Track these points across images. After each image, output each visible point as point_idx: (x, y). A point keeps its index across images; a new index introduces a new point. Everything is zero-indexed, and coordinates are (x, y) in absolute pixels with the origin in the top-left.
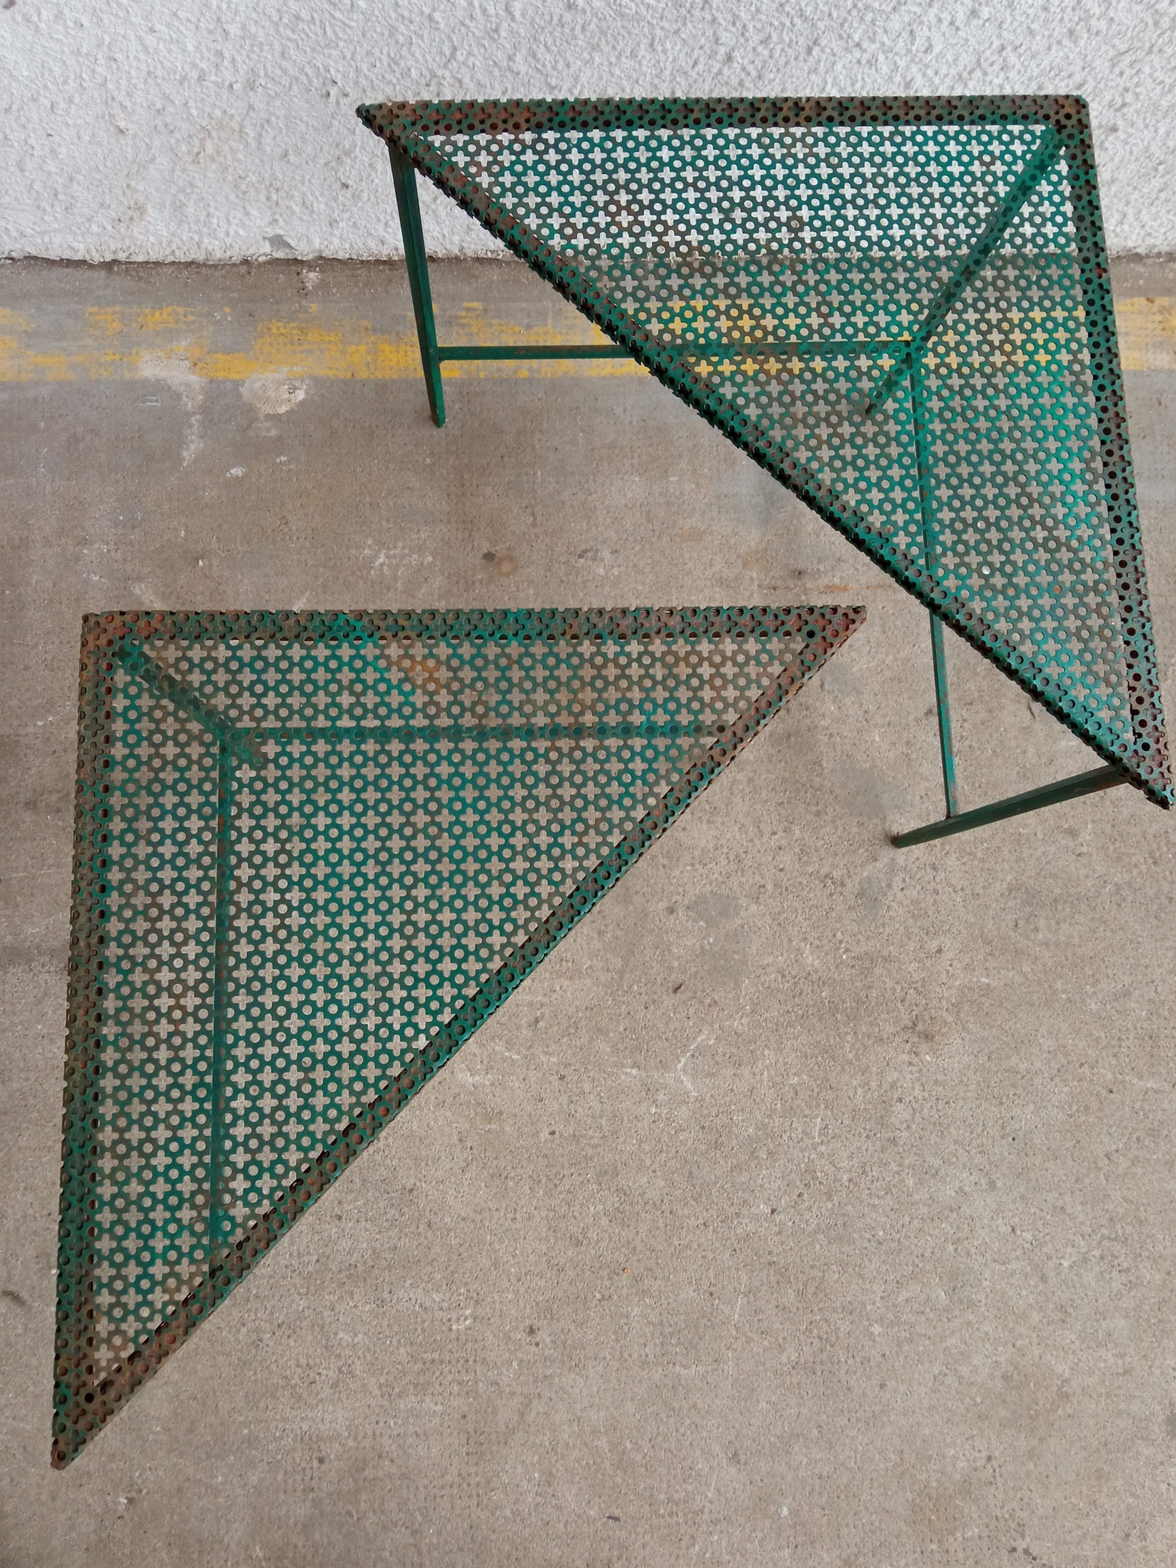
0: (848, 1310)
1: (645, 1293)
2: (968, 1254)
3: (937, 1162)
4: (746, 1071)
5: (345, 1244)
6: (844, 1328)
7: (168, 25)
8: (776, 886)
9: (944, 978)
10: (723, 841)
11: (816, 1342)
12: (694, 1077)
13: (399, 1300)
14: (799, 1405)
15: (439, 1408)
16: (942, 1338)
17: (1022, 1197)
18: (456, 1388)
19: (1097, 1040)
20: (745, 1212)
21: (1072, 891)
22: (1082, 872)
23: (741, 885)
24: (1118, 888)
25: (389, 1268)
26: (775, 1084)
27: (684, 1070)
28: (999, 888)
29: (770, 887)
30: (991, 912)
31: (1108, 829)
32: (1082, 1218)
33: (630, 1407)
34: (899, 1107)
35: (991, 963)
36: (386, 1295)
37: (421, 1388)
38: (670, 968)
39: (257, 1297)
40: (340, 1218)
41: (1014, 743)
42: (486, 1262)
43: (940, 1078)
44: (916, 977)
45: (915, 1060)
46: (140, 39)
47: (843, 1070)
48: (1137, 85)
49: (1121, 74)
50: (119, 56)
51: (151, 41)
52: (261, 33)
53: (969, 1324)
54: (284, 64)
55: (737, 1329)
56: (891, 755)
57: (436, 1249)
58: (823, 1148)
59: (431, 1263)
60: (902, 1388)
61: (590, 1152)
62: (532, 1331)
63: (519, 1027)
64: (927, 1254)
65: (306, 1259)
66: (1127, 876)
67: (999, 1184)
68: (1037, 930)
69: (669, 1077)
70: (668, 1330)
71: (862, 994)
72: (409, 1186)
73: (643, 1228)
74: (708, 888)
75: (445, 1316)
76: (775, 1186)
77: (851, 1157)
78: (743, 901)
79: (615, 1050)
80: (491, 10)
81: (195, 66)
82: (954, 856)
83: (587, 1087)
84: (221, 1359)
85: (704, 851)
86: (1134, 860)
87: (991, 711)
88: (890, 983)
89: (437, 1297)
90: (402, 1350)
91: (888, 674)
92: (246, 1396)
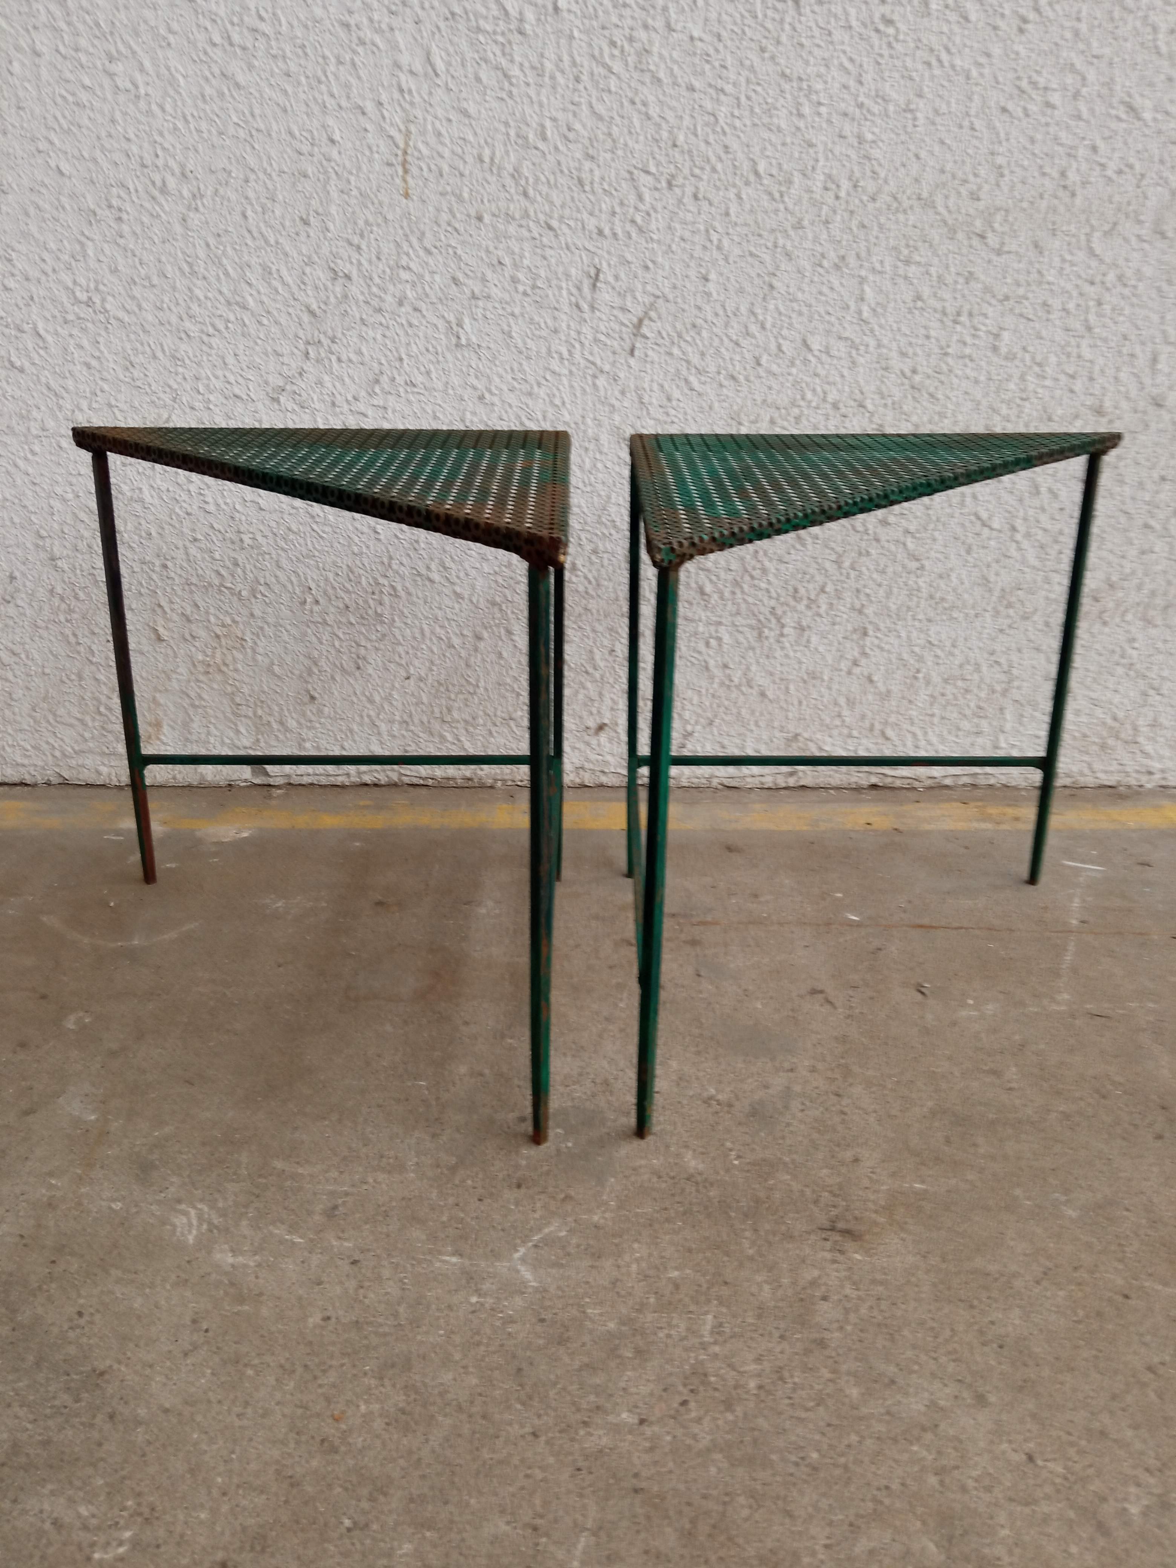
1: (427, 1523)
2: (964, 1489)
3: (892, 1369)
4: (608, 1264)
7: (206, 536)
12: (535, 1267)
13: (24, 1512)
17: (1034, 1416)
19: (1089, 1245)
20: (597, 1420)
21: (1010, 1116)
22: (1018, 1102)
24: (1066, 1116)
25: (28, 1467)
26: (647, 1277)
27: (523, 1260)
28: (919, 1111)
30: (914, 1130)
31: (1036, 1071)
32: (1138, 1446)
34: (824, 1306)
35: (925, 1172)
38: (516, 1167)
41: (909, 1012)
42: (180, 1468)
43: (879, 1276)
44: (830, 1181)
45: (840, 1258)
46: (185, 548)
47: (741, 1265)
50: (169, 564)
51: (193, 550)
52: (265, 543)
54: (278, 572)
56: (776, 1017)
57: (110, 1447)
58: (717, 1349)
59: (94, 1464)
61: (375, 1341)
63: (310, 1213)
64: (895, 1486)
66: (1074, 1107)
67: (992, 1399)
68: (976, 1145)
69: (502, 1267)
71: (762, 1194)
72: (101, 1368)
75: (87, 1538)
76: (644, 1390)
77: (758, 1360)
79: (433, 1238)
81: (218, 573)
83: (386, 1273)
86: (1077, 1095)
87: (879, 993)
88: (796, 1186)
91: (766, 970)
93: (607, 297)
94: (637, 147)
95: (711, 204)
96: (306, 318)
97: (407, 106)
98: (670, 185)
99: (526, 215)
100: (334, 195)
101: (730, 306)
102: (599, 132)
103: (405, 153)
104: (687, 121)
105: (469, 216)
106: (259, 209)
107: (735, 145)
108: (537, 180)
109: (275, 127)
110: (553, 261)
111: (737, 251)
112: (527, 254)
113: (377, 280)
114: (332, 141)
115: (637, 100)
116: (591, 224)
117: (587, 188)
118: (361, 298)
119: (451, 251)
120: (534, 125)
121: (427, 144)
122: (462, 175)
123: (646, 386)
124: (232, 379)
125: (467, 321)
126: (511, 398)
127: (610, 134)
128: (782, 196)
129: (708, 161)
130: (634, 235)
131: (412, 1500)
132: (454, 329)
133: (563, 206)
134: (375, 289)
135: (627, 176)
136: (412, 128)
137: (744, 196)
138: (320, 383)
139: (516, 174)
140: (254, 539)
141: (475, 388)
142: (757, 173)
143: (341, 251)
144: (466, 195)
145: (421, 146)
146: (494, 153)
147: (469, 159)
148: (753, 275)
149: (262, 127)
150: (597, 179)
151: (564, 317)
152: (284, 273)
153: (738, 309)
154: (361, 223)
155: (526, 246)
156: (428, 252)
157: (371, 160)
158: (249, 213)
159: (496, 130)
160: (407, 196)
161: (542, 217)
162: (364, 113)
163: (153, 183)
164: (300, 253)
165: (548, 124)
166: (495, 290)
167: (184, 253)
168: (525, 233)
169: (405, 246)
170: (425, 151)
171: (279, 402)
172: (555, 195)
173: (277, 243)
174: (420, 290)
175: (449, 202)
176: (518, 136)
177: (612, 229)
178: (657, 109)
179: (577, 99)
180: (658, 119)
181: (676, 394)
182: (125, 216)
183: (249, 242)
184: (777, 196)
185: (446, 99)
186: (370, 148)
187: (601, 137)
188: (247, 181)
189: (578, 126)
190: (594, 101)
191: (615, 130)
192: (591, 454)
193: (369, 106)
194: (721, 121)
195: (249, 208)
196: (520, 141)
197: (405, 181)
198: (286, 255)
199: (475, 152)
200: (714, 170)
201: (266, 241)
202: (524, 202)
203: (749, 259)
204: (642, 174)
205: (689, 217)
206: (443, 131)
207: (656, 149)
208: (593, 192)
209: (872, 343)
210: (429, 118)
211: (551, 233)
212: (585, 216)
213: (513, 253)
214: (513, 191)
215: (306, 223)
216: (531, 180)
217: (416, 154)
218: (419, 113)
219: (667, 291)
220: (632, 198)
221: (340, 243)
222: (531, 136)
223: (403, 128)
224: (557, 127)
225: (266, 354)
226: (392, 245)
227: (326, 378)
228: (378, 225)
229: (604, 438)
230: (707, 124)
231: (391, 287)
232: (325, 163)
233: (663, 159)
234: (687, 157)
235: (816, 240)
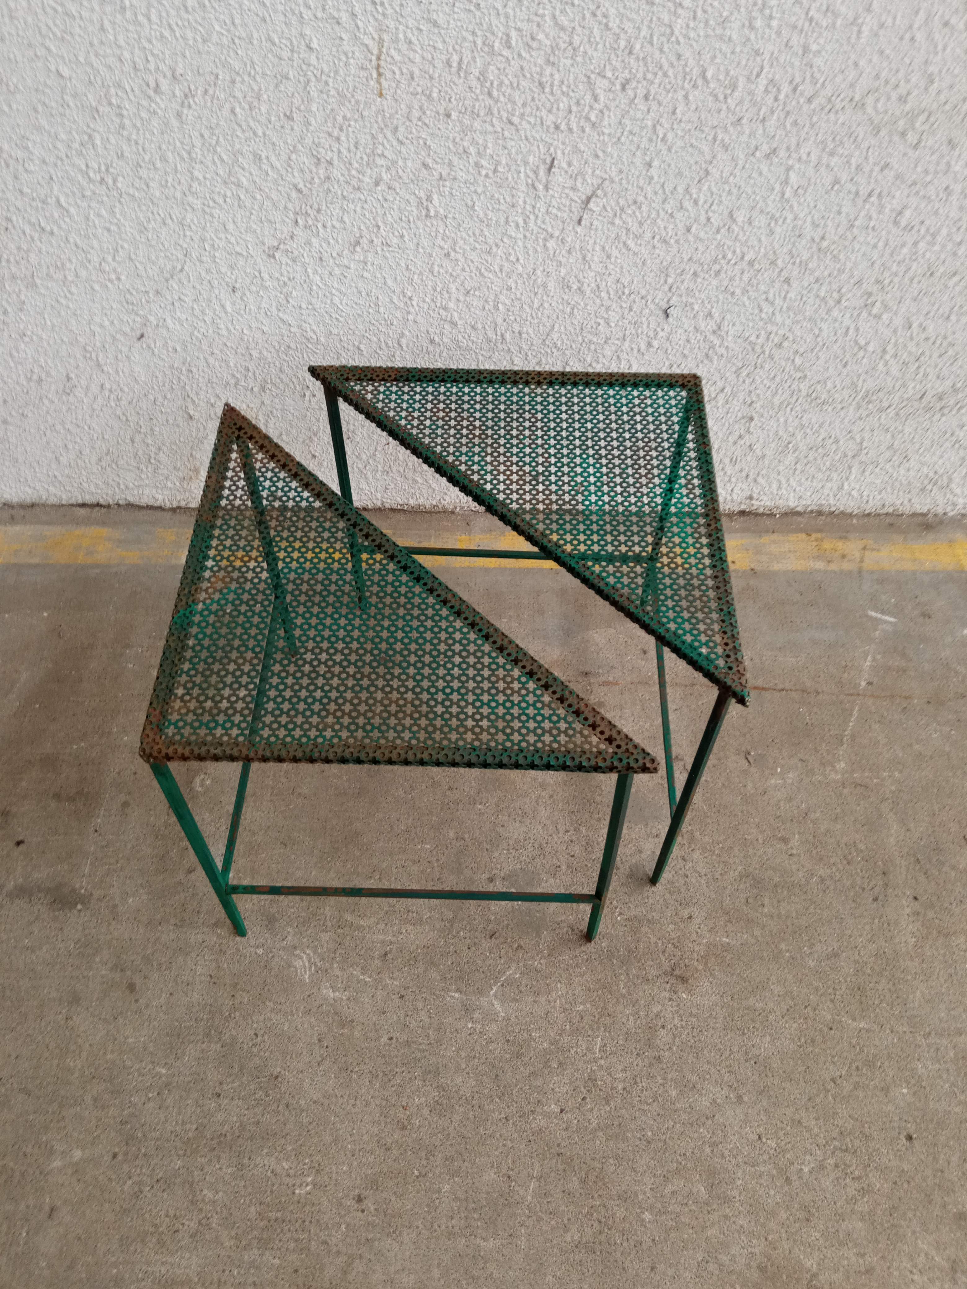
0: (623, 1198)
1: (455, 1173)
2: (723, 1156)
3: (694, 1078)
4: (543, 999)
5: (220, 1117)
6: (620, 1214)
7: (221, 351)
8: (568, 867)
9: (694, 936)
10: (530, 835)
11: (596, 1224)
12: (503, 1002)
13: (256, 1166)
14: (580, 1281)
15: (276, 1261)
16: (704, 1228)
17: (765, 1110)
18: (292, 1245)
19: (817, 989)
20: (538, 1110)
21: (789, 880)
22: (794, 867)
23: (543, 865)
24: (822, 880)
25: (252, 1138)
26: (565, 1010)
27: (495, 996)
28: (732, 875)
29: (564, 867)
30: (728, 892)
31: (811, 838)
32: (816, 1130)
33: (436, 1273)
34: (663, 1032)
35: (730, 928)
36: (246, 1161)
37: (264, 1244)
38: (489, 921)
39: (145, 1155)
40: (219, 1095)
41: (737, 780)
42: (328, 1139)
43: (694, 1011)
44: (673, 935)
45: (674, 997)
46: (205, 358)
47: (618, 1002)
48: (756, 389)
49: (744, 382)
50: (194, 369)
51: (211, 360)
52: (269, 356)
53: (726, 1217)
54: (282, 376)
55: (529, 1209)
56: (650, 784)
57: (290, 1126)
58: (602, 1062)
59: (284, 1137)
60: (670, 1272)
61: (419, 1055)
62: (359, 1199)
63: (372, 958)
64: (689, 1154)
65: (188, 1126)
66: (829, 872)
67: (746, 1099)
68: (763, 905)
69: (484, 1001)
70: (472, 1206)
71: (632, 946)
72: (275, 1073)
73: (456, 1118)
74: (519, 866)
75: (290, 1181)
76: (563, 1090)
77: (624, 1070)
78: (544, 876)
79: (444, 978)
80: (390, 344)
81: (233, 376)
82: (698, 852)
83: (420, 1005)
84: (107, 1205)
85: (517, 841)
86: (832, 861)
87: (719, 759)
88: (653, 939)
89: (286, 1165)
90: (253, 1209)
91: (647, 734)
92: (121, 1240)
93: (561, 179)
94: (595, 54)
95: (660, 104)
96: (294, 194)
97: (380, 17)
98: (623, 88)
99: (490, 112)
100: (314, 94)
101: (669, 188)
102: (561, 41)
103: (379, 59)
104: (644, 32)
105: (438, 113)
106: (247, 106)
107: (687, 54)
108: (501, 83)
109: (256, 35)
110: (513, 150)
111: (680, 143)
112: (490, 145)
113: (356, 165)
114: (311, 49)
115: (599, 13)
116: (550, 120)
117: (547, 90)
118: (342, 179)
119: (421, 142)
120: (500, 35)
121: (399, 51)
122: (431, 78)
123: (589, 247)
124: (233, 240)
125: (435, 197)
126: (474, 256)
127: (571, 44)
128: (726, 98)
129: (661, 68)
130: (587, 130)
131: (447, 1159)
132: (424, 204)
133: (524, 105)
134: (354, 172)
135: (585, 80)
136: (385, 37)
137: (691, 98)
138: (309, 243)
139: (482, 77)
140: (260, 353)
141: (442, 248)
142: (704, 78)
143: (323, 141)
144: (435, 95)
145: (393, 52)
146: (461, 60)
147: (439, 65)
148: (692, 162)
149: (244, 35)
150: (556, 83)
151: (522, 195)
152: (273, 159)
153: (675, 188)
154: (340, 119)
155: (490, 138)
156: (401, 143)
157: (346, 64)
158: (238, 110)
159: (464, 39)
160: (381, 95)
161: (505, 115)
162: (338, 23)
163: (148, 85)
164: (286, 143)
165: (513, 34)
166: (461, 174)
167: (182, 143)
168: (490, 128)
169: (380, 137)
170: (398, 58)
171: (274, 257)
172: (516, 95)
173: (264, 134)
174: (394, 173)
175: (420, 101)
176: (484, 43)
177: (568, 125)
178: (617, 20)
179: (541, 11)
180: (617, 31)
181: (615, 253)
182: (125, 113)
183: (239, 133)
184: (721, 97)
185: (417, 11)
186: (346, 54)
187: (563, 46)
188: (233, 82)
189: (541, 36)
190: (557, 13)
191: (576, 40)
192: (539, 296)
193: (344, 17)
194: (677, 32)
195: (237, 105)
196: (486, 49)
197: (379, 83)
198: (274, 144)
199: (444, 58)
200: (665, 75)
201: (255, 133)
202: (488, 101)
203: (690, 149)
204: (599, 79)
205: (639, 115)
206: (414, 39)
207: (613, 56)
208: (552, 93)
209: (790, 217)
210: (401, 27)
211: (513, 128)
212: (544, 113)
213: (477, 144)
214: (478, 91)
215: (290, 118)
216: (496, 83)
217: (389, 59)
218: (392, 25)
219: (613, 174)
220: (588, 98)
221: (322, 135)
222: (497, 45)
223: (376, 37)
224: (522, 36)
225: (261, 222)
226: (368, 137)
227: (314, 240)
228: (356, 121)
229: (551, 285)
230: (663, 35)
231: (369, 171)
232: (304, 67)
233: (618, 65)
234: (641, 63)
235: (752, 134)
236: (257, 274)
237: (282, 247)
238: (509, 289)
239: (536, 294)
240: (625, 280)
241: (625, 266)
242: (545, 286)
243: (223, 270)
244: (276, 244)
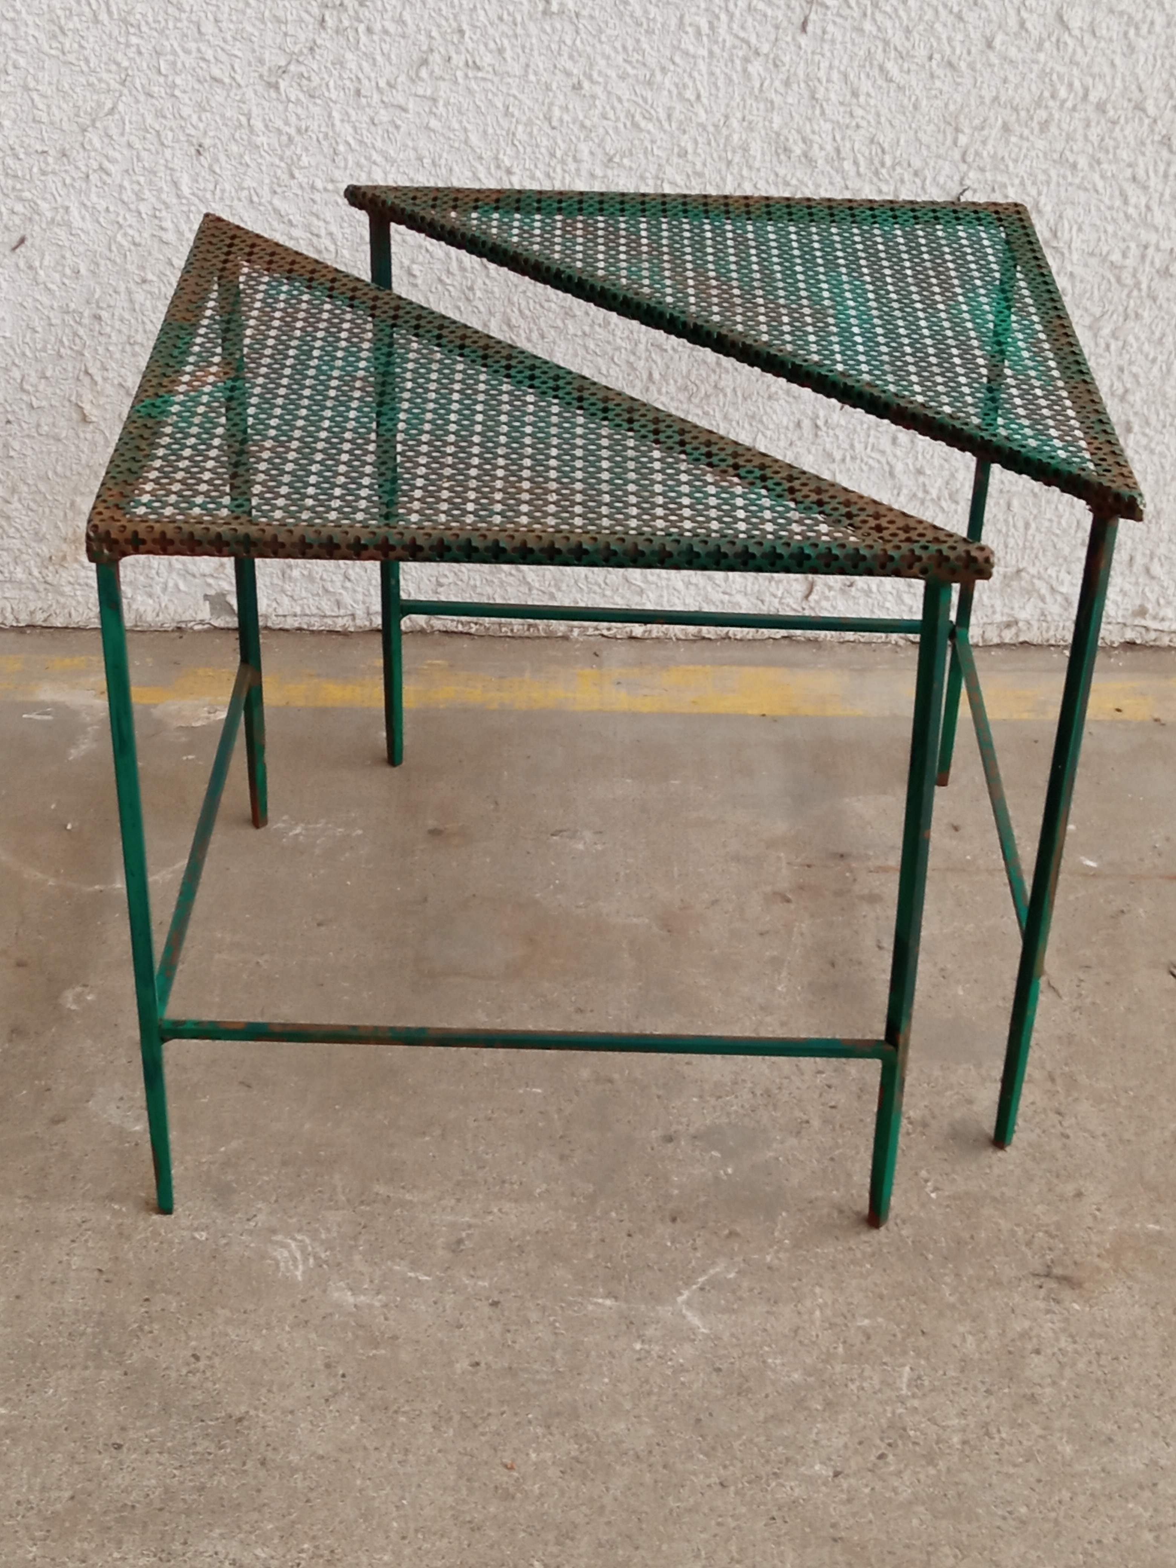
9: (1089, 1221)
45: (1058, 1308)
47: (941, 1314)
123: (821, 75)
126: (622, 89)
138: (340, 63)
181: (866, 86)
227: (349, 56)
236: (243, 120)
237: (292, 68)
238: (683, 154)
239: (729, 163)
240: (886, 138)
241: (884, 111)
242: (746, 149)
243: (186, 111)
244: (283, 63)
